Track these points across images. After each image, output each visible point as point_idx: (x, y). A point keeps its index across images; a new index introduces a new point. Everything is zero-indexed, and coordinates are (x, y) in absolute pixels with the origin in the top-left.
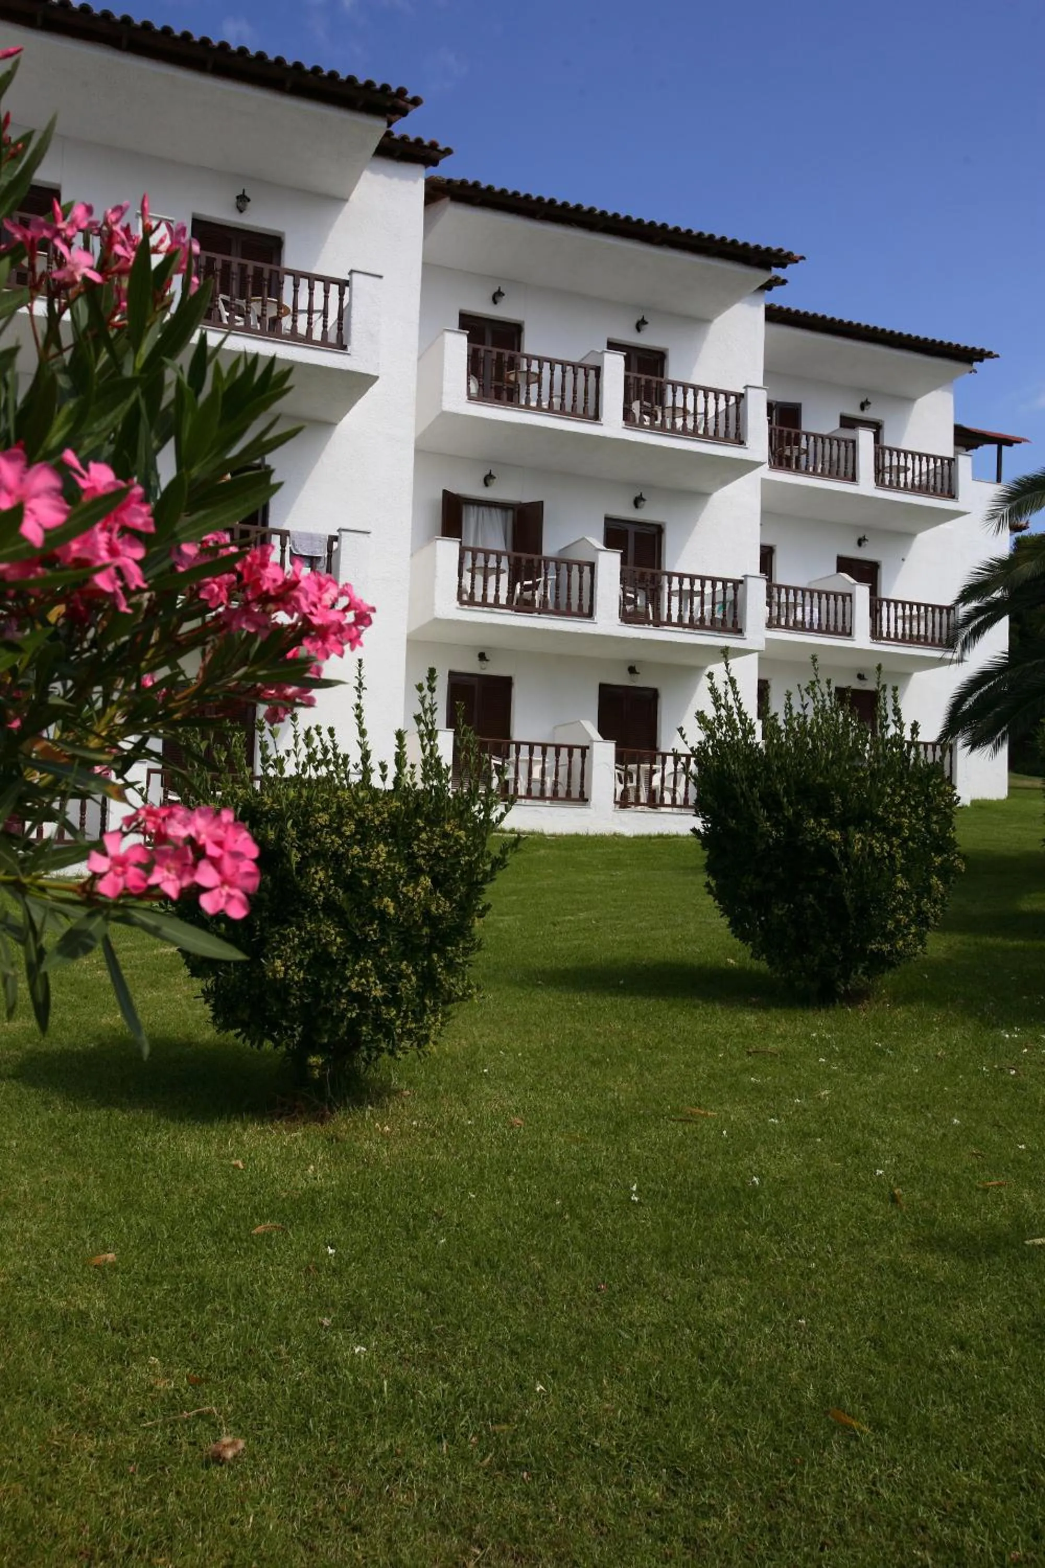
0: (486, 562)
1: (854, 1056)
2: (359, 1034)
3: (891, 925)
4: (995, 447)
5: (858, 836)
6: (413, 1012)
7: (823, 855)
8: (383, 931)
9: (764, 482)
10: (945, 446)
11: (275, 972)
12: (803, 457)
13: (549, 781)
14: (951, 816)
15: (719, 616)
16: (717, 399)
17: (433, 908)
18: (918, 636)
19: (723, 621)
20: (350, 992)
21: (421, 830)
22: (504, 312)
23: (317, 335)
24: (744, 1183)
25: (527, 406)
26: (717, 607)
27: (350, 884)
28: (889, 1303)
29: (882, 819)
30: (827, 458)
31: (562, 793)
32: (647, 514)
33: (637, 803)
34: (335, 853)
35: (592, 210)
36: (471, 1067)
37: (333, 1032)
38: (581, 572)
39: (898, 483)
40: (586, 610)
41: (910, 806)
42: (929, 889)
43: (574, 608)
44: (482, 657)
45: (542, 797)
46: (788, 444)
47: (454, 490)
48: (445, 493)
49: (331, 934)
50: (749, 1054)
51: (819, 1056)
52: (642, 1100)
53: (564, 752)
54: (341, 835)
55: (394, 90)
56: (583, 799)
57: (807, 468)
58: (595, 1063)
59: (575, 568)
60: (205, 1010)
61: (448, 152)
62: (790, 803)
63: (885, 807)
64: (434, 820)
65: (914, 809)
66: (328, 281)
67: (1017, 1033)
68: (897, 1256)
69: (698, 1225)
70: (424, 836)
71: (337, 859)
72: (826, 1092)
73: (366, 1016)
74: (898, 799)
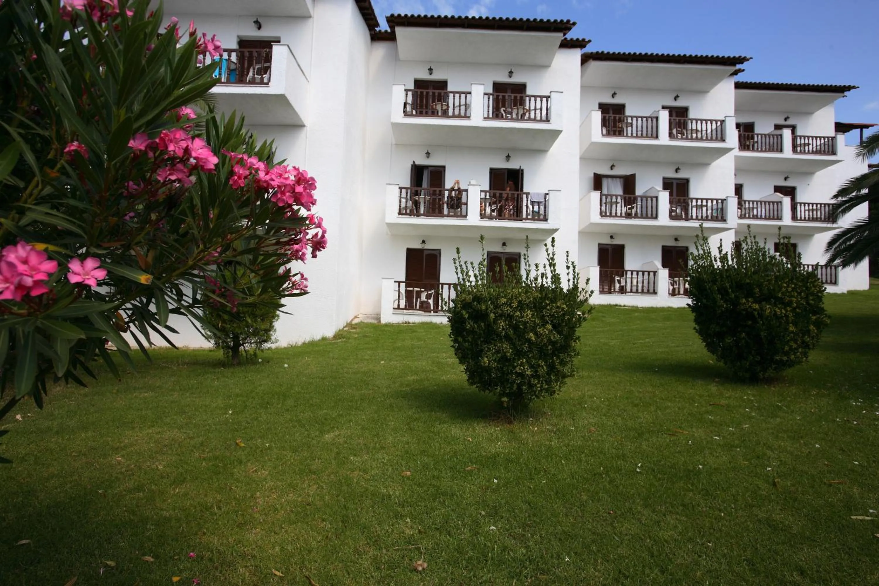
0: (611, 199)
1: (765, 409)
2: (522, 390)
3: (787, 348)
4: (859, 130)
5: (768, 307)
6: (546, 381)
7: (750, 315)
8: (530, 347)
9: (736, 157)
10: (831, 132)
11: (485, 363)
12: (756, 145)
13: (640, 285)
14: (821, 297)
15: (715, 215)
16: (711, 123)
17: (552, 338)
18: (817, 218)
19: (717, 217)
20: (516, 372)
21: (547, 305)
22: (617, 101)
23: (538, 118)
24: (694, 468)
25: (627, 136)
26: (714, 211)
27: (515, 328)
28: (762, 541)
29: (781, 298)
30: (767, 143)
31: (645, 290)
32: (682, 175)
33: (679, 294)
34: (509, 315)
35: (652, 54)
36: (580, 404)
37: (511, 388)
38: (652, 201)
39: (805, 151)
40: (654, 216)
41: (797, 292)
42: (809, 331)
43: (649, 215)
44: (612, 237)
45: (637, 292)
46: (748, 139)
47: (599, 172)
48: (595, 174)
49: (507, 348)
50: (710, 405)
51: (746, 408)
52: (654, 423)
53: (646, 274)
54: (511, 307)
55: (565, 21)
56: (655, 293)
57: (758, 149)
58: (636, 405)
59: (649, 199)
60: (465, 377)
61: (590, 41)
62: (732, 291)
63: (783, 293)
64: (553, 300)
65: (799, 294)
66: (541, 97)
67: (861, 402)
68: (771, 515)
69: (666, 487)
70: (548, 308)
71: (510, 317)
72: (747, 426)
73: (525, 382)
74: (790, 289)
